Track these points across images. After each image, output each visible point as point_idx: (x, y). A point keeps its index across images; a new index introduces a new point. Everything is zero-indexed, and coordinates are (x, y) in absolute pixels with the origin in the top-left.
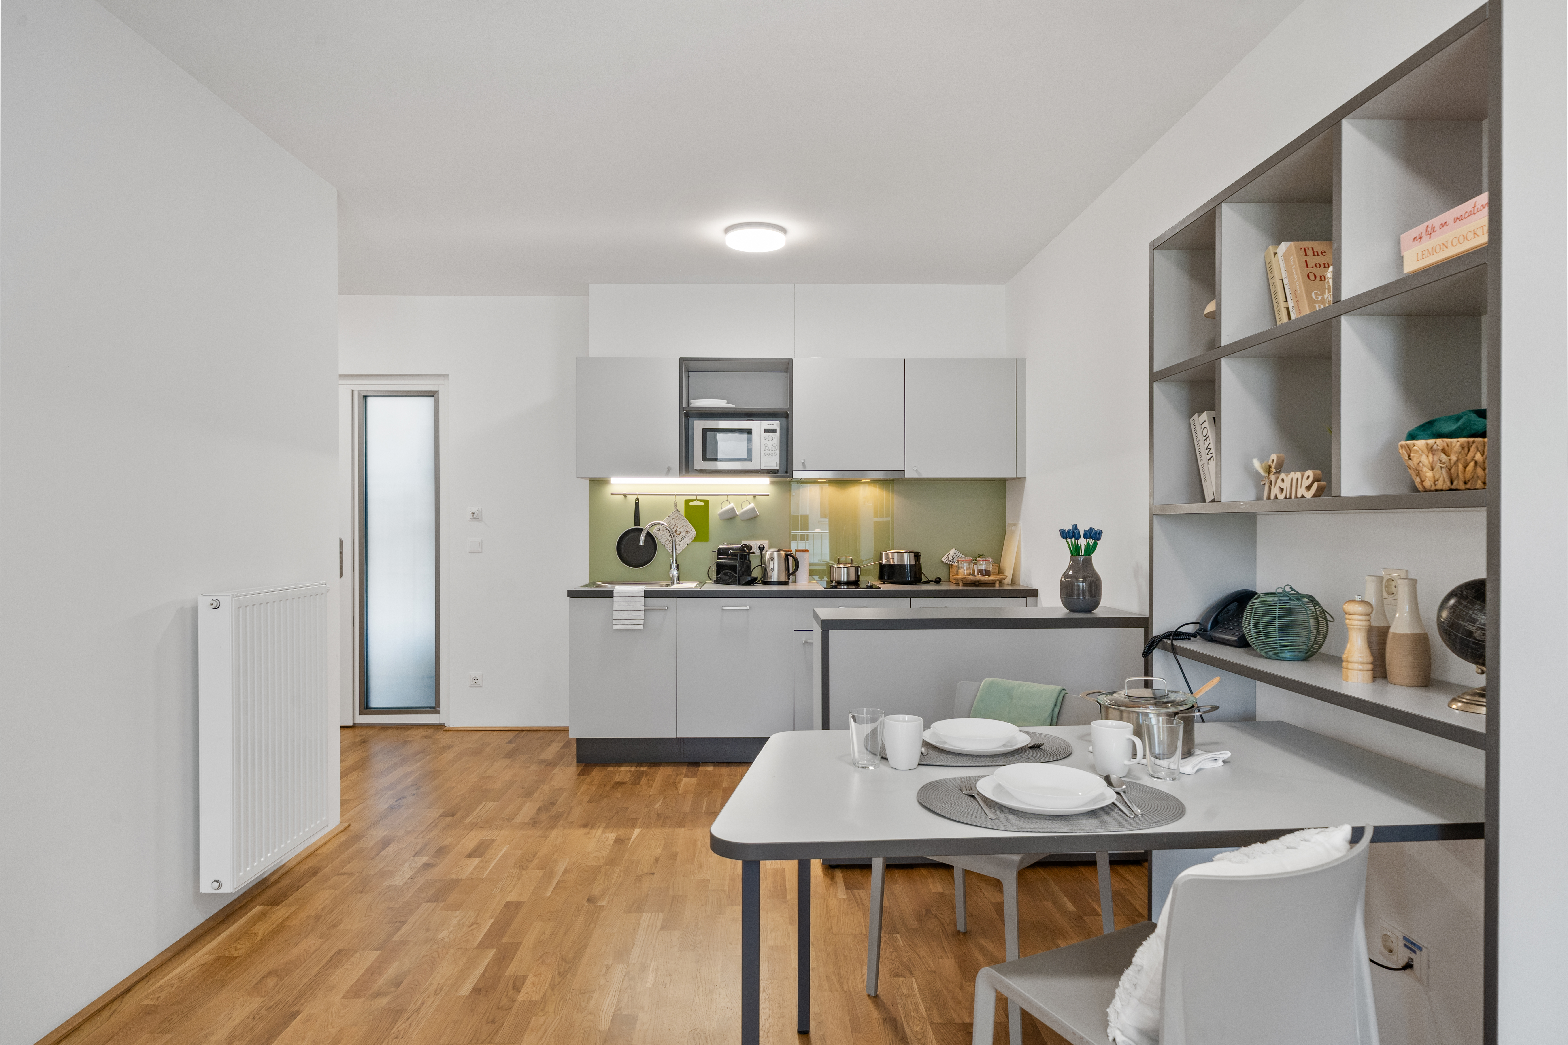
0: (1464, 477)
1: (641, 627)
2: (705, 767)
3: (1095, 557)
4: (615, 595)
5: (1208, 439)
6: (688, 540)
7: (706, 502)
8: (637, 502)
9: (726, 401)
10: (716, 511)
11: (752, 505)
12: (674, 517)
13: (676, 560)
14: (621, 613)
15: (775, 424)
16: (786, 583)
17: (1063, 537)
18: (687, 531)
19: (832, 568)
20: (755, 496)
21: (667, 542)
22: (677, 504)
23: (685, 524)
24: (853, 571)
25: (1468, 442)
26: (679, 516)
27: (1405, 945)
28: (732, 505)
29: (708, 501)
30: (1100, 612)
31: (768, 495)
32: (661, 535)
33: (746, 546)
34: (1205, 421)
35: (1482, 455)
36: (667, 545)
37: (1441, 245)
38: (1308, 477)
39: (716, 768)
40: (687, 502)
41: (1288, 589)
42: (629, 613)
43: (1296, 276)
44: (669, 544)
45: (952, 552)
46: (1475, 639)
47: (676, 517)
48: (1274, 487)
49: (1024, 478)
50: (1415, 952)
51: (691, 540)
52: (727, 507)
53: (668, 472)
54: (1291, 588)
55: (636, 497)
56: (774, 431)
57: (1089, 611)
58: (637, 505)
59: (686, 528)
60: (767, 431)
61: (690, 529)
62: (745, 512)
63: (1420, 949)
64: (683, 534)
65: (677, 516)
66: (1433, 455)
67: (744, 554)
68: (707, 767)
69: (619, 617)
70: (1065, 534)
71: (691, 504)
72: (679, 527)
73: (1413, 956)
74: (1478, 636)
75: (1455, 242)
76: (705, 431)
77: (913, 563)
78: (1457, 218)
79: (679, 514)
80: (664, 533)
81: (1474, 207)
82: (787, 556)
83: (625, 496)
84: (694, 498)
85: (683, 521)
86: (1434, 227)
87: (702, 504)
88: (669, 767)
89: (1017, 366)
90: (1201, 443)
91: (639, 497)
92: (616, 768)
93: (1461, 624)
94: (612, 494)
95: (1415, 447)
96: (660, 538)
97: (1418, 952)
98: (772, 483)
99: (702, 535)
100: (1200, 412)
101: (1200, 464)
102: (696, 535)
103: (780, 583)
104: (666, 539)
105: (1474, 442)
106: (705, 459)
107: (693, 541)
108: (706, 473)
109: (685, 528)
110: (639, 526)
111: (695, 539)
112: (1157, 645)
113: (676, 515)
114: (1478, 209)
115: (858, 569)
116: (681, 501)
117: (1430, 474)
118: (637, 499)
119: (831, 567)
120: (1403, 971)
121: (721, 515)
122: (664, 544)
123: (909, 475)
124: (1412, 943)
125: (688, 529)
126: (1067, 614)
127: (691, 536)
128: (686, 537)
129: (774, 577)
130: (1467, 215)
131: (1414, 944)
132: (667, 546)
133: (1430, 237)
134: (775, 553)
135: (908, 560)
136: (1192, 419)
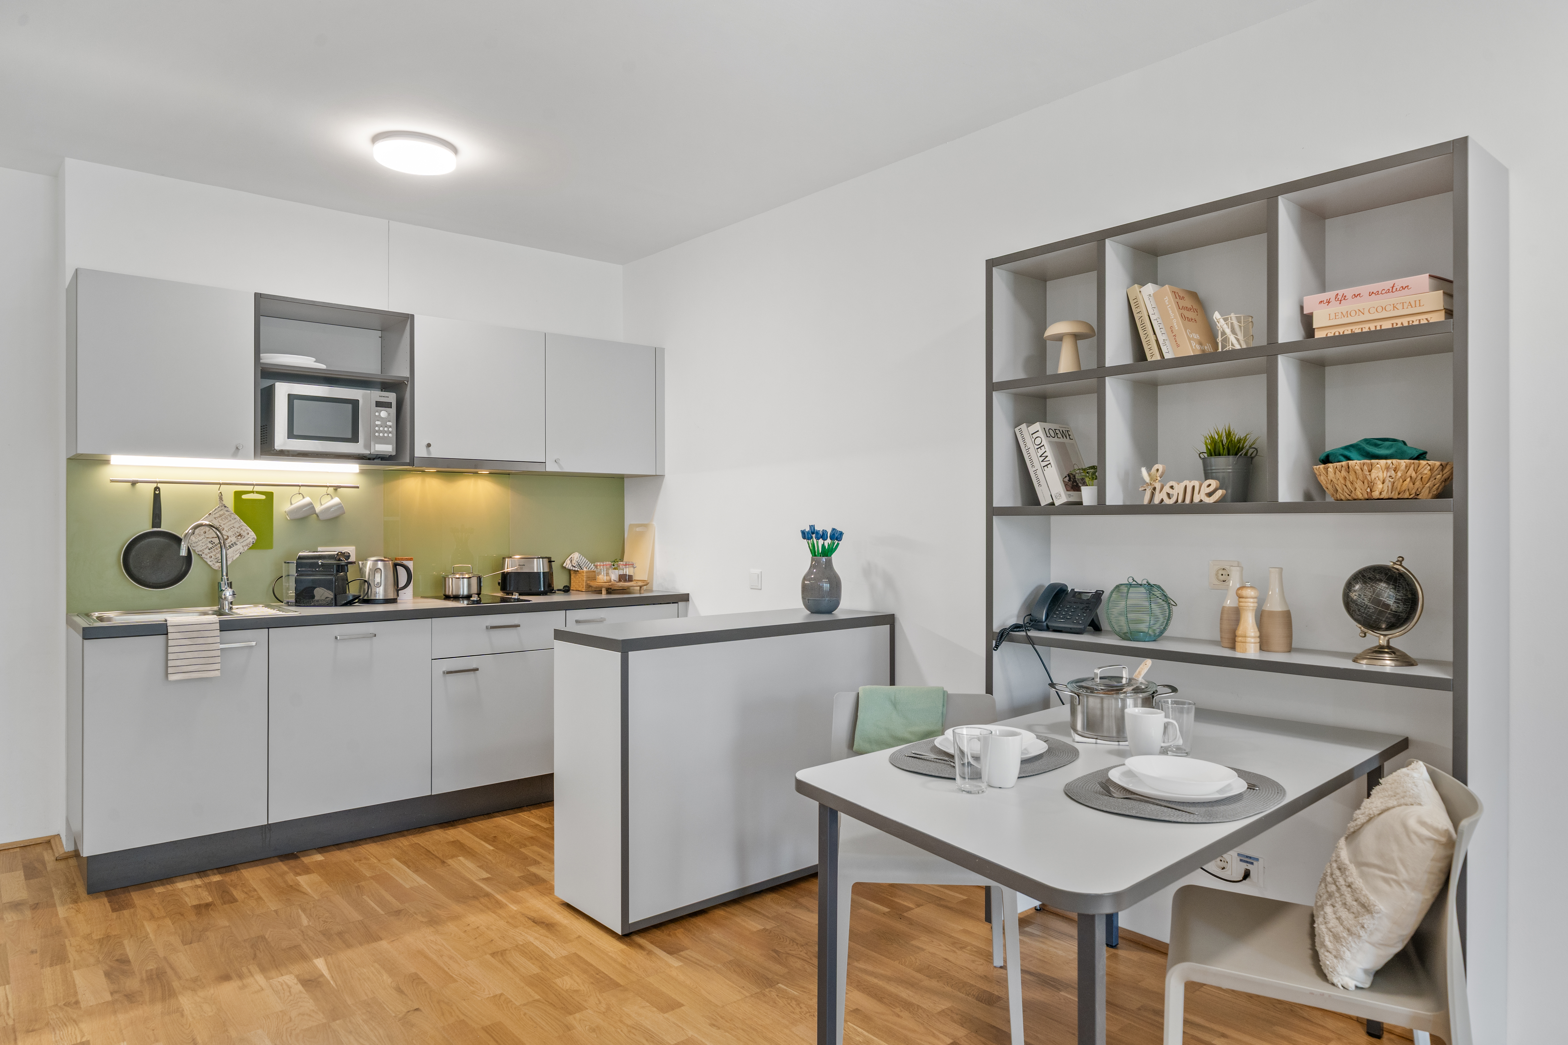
0: (1400, 489)
1: (218, 673)
2: (309, 857)
3: (835, 558)
4: (170, 630)
5: (1043, 448)
6: (240, 547)
7: (270, 495)
8: (157, 492)
9: (314, 359)
10: (283, 506)
11: (336, 500)
12: (217, 515)
13: (227, 576)
14: (182, 656)
15: (391, 397)
16: (394, 601)
17: (804, 538)
18: (240, 535)
19: (447, 579)
20: (336, 488)
21: (207, 551)
22: (223, 497)
23: (237, 525)
24: (474, 581)
25: (1410, 463)
26: (227, 513)
27: (1241, 860)
28: (307, 500)
29: (272, 493)
30: (840, 613)
31: (358, 487)
32: (197, 540)
33: (343, 554)
34: (1038, 431)
35: (1416, 473)
36: (206, 555)
37: (1357, 311)
38: (1209, 485)
39: (327, 854)
40: (238, 494)
41: (1131, 580)
42: (196, 654)
43: (1172, 315)
44: (209, 553)
45: (576, 556)
46: (1391, 610)
47: (221, 516)
48: (1160, 492)
49: (663, 476)
50: (1252, 863)
51: (246, 548)
52: (299, 502)
53: (236, 452)
54: (1133, 579)
55: (155, 485)
56: (388, 405)
57: (830, 612)
58: (157, 498)
59: (239, 530)
60: (379, 404)
61: (246, 532)
62: (328, 509)
63: (1257, 860)
64: (233, 539)
65: (223, 515)
66: (1387, 471)
67: (340, 564)
68: (312, 857)
69: (178, 663)
70: (806, 535)
71: (244, 497)
72: (226, 529)
73: (1250, 867)
74: (1393, 608)
75: (1372, 310)
76: (291, 398)
77: (547, 570)
78: (1373, 293)
79: (227, 511)
80: (200, 538)
81: (1393, 287)
82: (395, 565)
83: (134, 483)
84: (250, 488)
85: (233, 521)
86: (1345, 296)
87: (263, 497)
88: (254, 868)
89: (657, 354)
90: (1032, 451)
91: (159, 485)
92: (169, 887)
93: (1382, 600)
94: (112, 481)
95: (1378, 465)
96: (194, 545)
97: (1255, 863)
98: (363, 472)
99: (263, 541)
100: (1030, 423)
101: (1031, 470)
102: (257, 541)
103: (387, 601)
104: (205, 547)
105: (1413, 463)
106: (291, 435)
107: (251, 548)
108: (288, 455)
109: (237, 530)
110: (160, 527)
111: (254, 546)
112: (1004, 639)
113: (221, 513)
114: (1397, 289)
115: (480, 579)
116: (229, 493)
117: (1380, 486)
118: (157, 488)
119: (445, 578)
120: (1244, 881)
121: (291, 513)
122: (200, 553)
123: (551, 467)
124: (1247, 857)
125: (242, 532)
126: (808, 616)
127: (248, 541)
128: (237, 543)
129: (380, 593)
130: (1383, 292)
131: (1250, 858)
132: (206, 557)
133: (1340, 303)
134: (379, 562)
135: (538, 566)
136: (1019, 427)
